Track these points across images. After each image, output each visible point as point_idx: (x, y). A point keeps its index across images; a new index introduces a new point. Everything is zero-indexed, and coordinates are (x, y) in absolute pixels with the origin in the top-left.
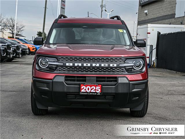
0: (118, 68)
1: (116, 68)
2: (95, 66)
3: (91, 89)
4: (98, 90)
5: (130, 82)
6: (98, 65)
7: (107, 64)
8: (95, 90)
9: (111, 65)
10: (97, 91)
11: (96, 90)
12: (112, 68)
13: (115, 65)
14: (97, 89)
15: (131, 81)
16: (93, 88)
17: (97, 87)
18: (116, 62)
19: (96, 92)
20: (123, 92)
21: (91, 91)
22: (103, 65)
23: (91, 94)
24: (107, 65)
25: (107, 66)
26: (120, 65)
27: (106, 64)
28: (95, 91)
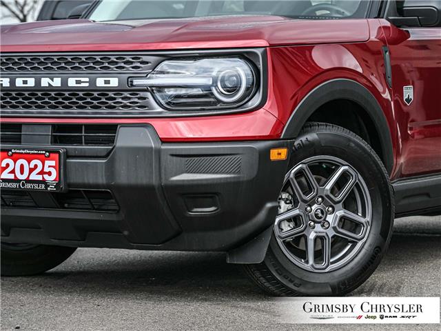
0: (126, 94)
1: (118, 91)
2: (51, 88)
3: (31, 170)
4: (50, 174)
5: (165, 147)
6: (57, 82)
7: (87, 80)
8: (42, 173)
9: (100, 82)
10: (46, 177)
11: (46, 173)
12: (104, 92)
13: (114, 82)
14: (46, 170)
15: (165, 141)
16: (36, 166)
17: (48, 163)
18: (119, 71)
19: (44, 181)
20: (133, 181)
21: (30, 178)
22: (72, 82)
23: (28, 186)
24: (85, 82)
25: (87, 85)
26: (136, 82)
27: (83, 79)
28: (40, 178)
